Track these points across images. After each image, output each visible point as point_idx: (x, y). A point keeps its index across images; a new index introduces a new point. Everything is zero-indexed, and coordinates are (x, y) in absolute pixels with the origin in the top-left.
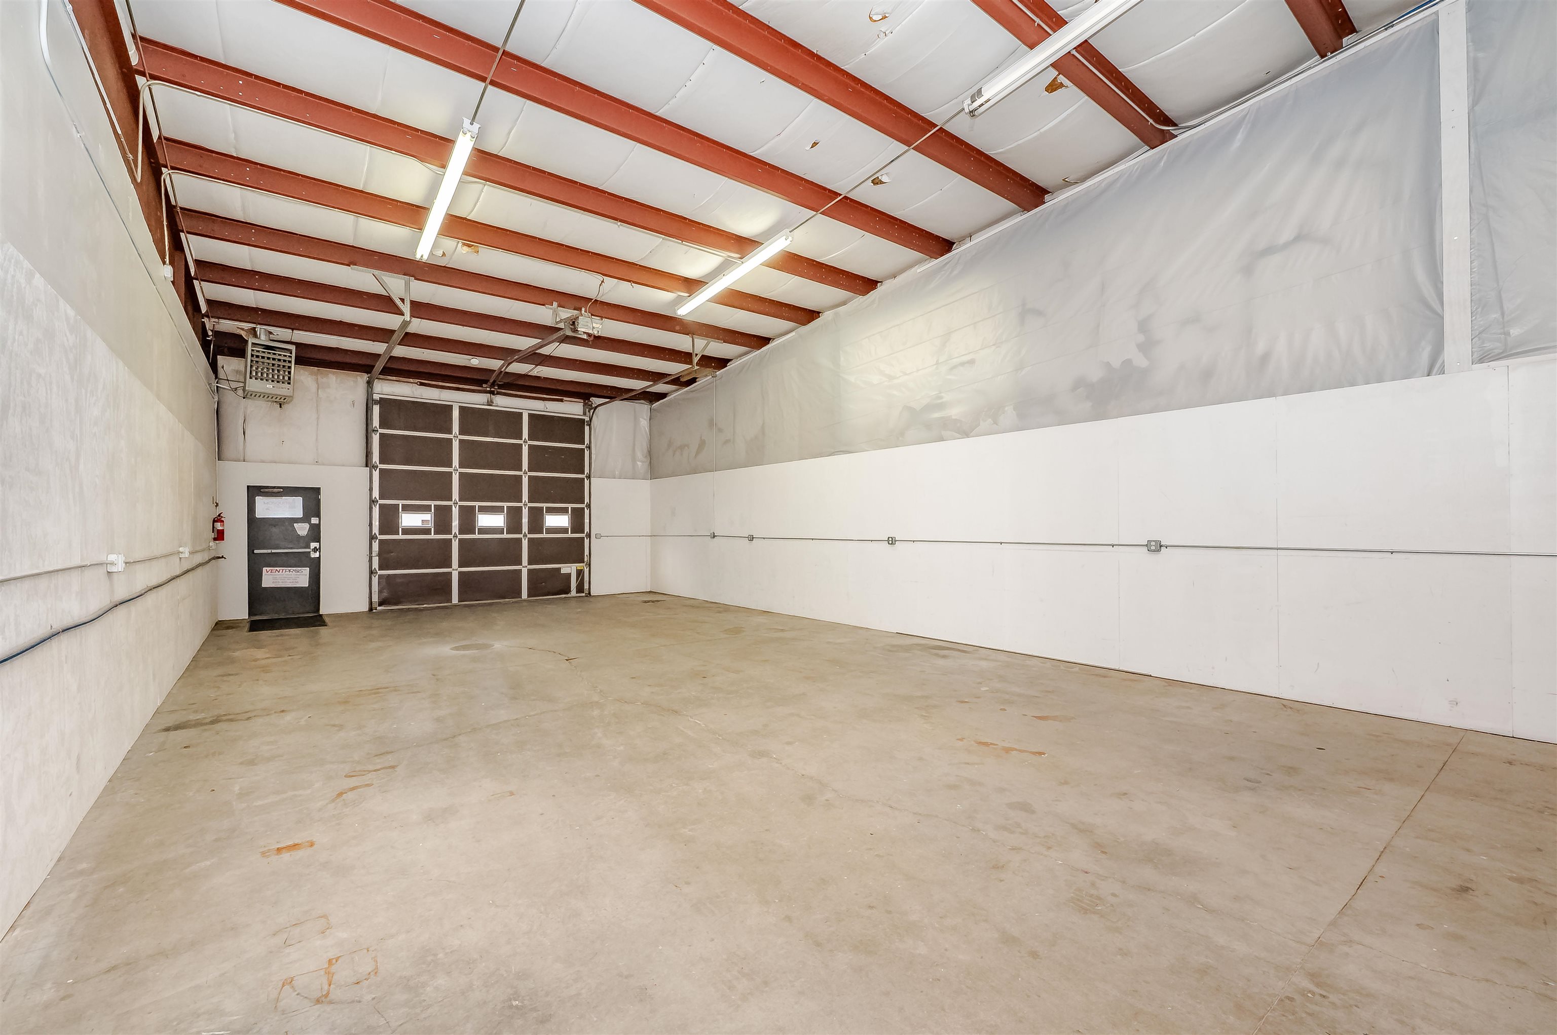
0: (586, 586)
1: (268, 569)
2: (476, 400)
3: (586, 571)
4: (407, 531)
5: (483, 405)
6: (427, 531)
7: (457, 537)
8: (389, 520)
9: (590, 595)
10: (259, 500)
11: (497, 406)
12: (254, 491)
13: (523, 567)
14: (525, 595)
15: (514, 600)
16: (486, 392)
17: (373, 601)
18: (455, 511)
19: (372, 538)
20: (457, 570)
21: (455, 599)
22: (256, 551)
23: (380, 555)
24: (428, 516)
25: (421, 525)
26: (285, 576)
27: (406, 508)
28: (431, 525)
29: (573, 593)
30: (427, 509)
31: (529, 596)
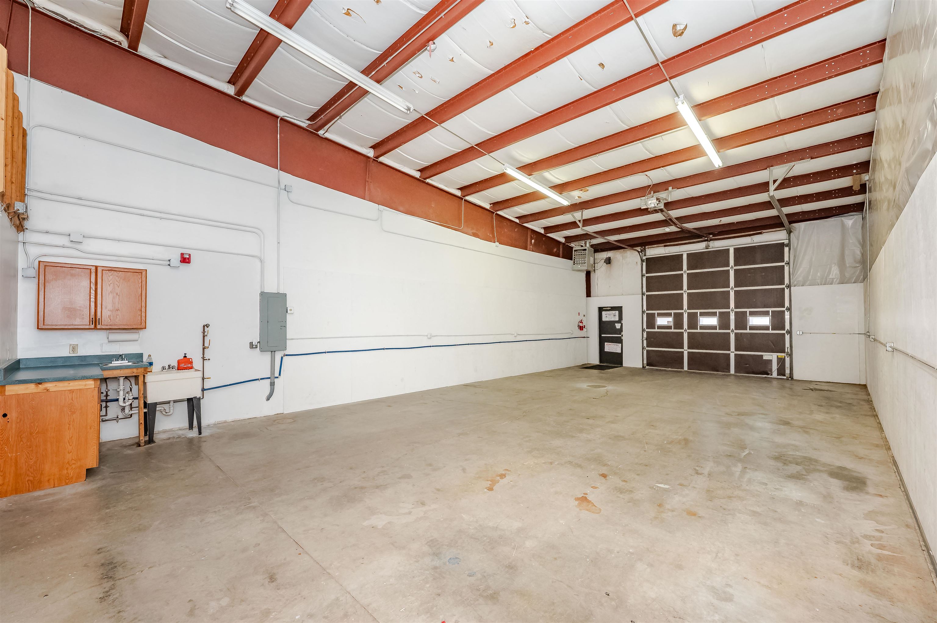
0: (788, 371)
1: (607, 343)
2: (699, 247)
3: (787, 360)
4: (660, 327)
5: (703, 249)
6: (670, 327)
7: (686, 331)
8: (651, 321)
9: (792, 379)
10: (604, 313)
11: (712, 248)
12: (601, 310)
13: (731, 352)
14: (732, 371)
15: (723, 373)
16: (705, 241)
17: (644, 363)
18: (685, 316)
19: (643, 330)
20: (687, 350)
21: (686, 368)
22: (602, 335)
23: (646, 339)
24: (670, 319)
25: (667, 324)
26: (612, 347)
27: (660, 315)
28: (672, 324)
29: (775, 374)
30: (669, 315)
31: (735, 372)
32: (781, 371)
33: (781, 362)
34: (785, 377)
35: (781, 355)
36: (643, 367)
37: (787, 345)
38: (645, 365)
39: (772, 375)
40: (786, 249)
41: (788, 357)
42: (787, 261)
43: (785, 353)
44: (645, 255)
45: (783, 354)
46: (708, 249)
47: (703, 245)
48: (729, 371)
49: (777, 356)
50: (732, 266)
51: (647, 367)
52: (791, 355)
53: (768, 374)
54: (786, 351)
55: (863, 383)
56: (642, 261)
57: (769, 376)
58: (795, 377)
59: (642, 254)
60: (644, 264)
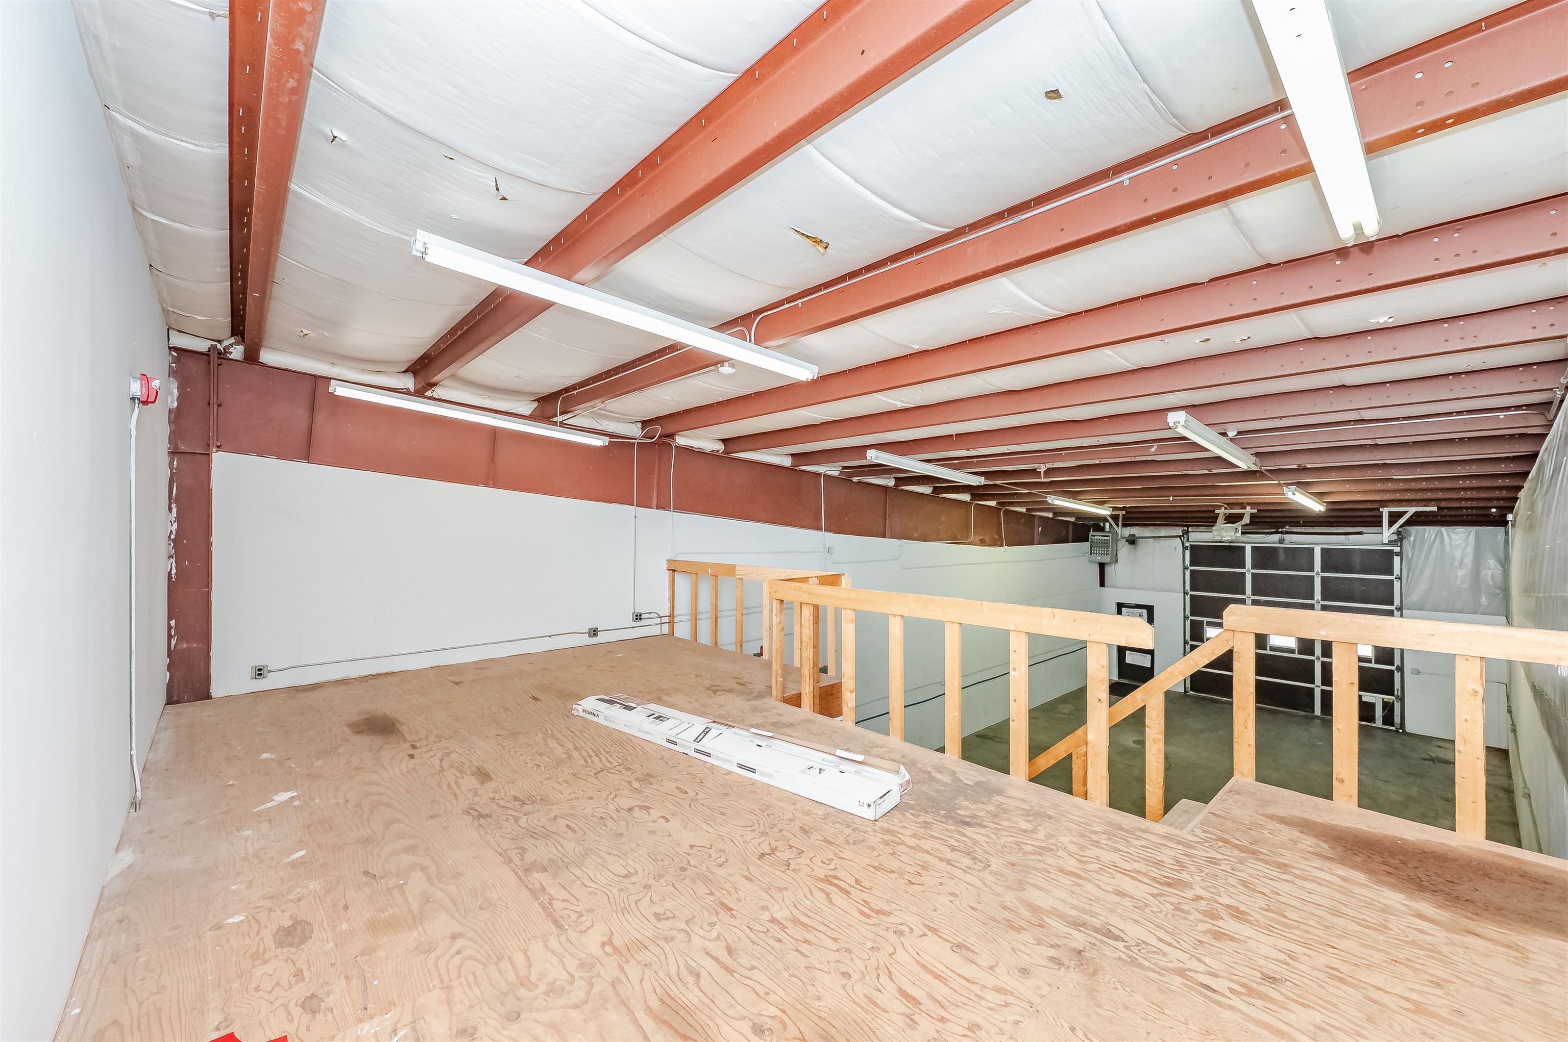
0: (1397, 720)
2: (1270, 540)
3: (1397, 706)
5: (1276, 544)
9: (1404, 731)
11: (1291, 543)
16: (1277, 533)
17: (1187, 686)
32: (1388, 719)
33: (1388, 708)
34: (1394, 728)
35: (1388, 698)
36: (1185, 691)
37: (1397, 685)
38: (1188, 690)
39: (1375, 723)
40: (1397, 560)
41: (1398, 702)
42: (1398, 575)
43: (1393, 695)
44: (1188, 540)
45: (1393, 697)
46: (1282, 543)
47: (1276, 537)
48: (1313, 711)
49: (1383, 699)
50: (1318, 572)
51: (1191, 692)
52: (1402, 700)
53: (1370, 722)
54: (1396, 693)
55: (1503, 747)
56: (1185, 548)
57: (1372, 724)
58: (1409, 728)
59: (1184, 538)
60: (1188, 553)
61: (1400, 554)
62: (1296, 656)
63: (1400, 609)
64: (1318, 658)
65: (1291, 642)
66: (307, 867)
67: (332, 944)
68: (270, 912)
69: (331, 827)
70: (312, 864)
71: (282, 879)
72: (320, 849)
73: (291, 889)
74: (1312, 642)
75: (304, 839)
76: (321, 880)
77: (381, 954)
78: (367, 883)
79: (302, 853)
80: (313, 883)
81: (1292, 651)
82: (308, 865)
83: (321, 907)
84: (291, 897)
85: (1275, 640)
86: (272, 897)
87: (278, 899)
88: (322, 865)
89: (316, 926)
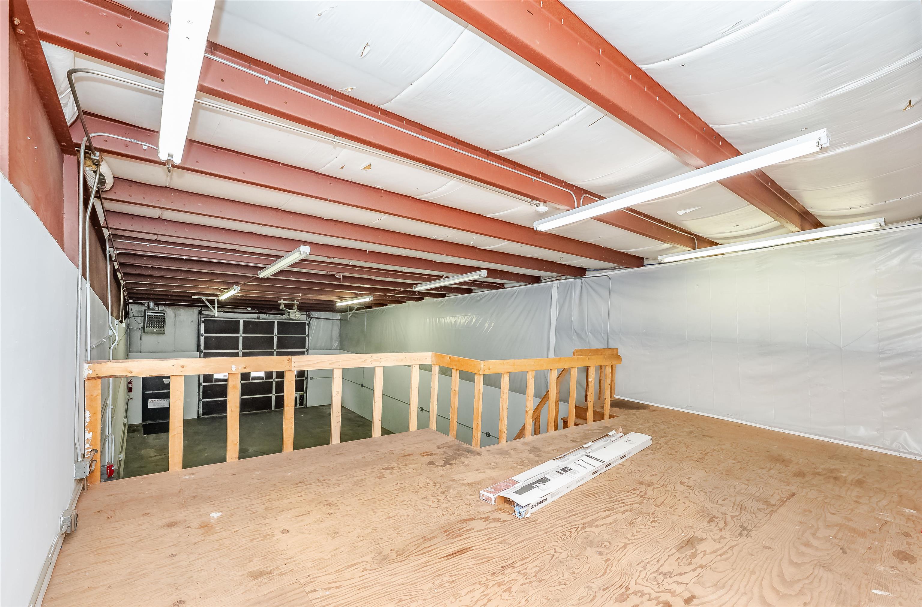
0: (304, 403)
1: (151, 400)
5: (255, 319)
7: (241, 382)
9: (306, 407)
11: (262, 319)
13: (273, 395)
15: (268, 410)
17: (199, 413)
19: (200, 385)
20: (240, 397)
22: (146, 393)
23: (203, 392)
26: (158, 403)
31: (275, 409)
34: (303, 407)
36: (198, 416)
40: (307, 327)
42: (307, 334)
46: (259, 319)
48: (270, 408)
50: (276, 334)
51: (202, 416)
56: (200, 321)
60: (203, 324)
61: (308, 325)
62: (264, 380)
63: (307, 350)
64: (274, 380)
65: (261, 374)
66: (877, 580)
67: (887, 542)
68: (915, 574)
69: (840, 593)
70: (873, 579)
71: (899, 585)
72: (861, 584)
73: (896, 576)
74: (271, 373)
75: (867, 600)
76: (874, 567)
77: (868, 528)
78: (849, 549)
79: (875, 591)
80: (879, 569)
81: (262, 378)
82: (876, 581)
83: (883, 557)
84: (897, 572)
85: (254, 374)
86: (910, 580)
87: (906, 576)
88: (867, 574)
89: (891, 552)
